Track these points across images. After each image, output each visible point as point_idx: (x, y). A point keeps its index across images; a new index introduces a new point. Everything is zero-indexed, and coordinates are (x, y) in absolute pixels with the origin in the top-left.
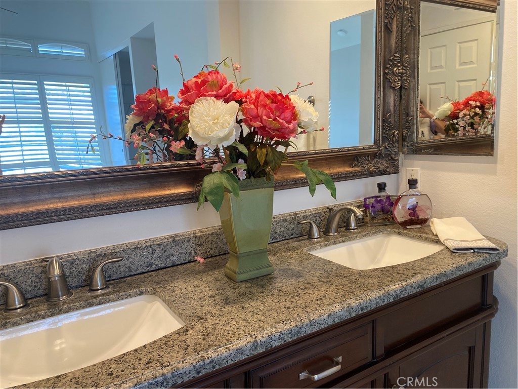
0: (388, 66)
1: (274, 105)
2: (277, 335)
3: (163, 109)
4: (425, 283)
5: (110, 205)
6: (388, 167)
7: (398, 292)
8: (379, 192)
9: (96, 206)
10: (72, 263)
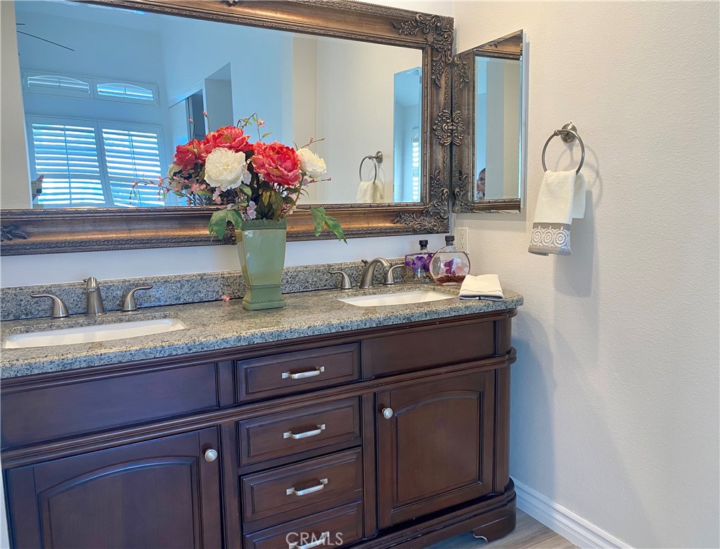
0: (437, 122)
1: (277, 156)
2: (259, 335)
3: (201, 159)
4: (412, 316)
5: (143, 240)
6: (435, 226)
7: (381, 320)
8: (421, 249)
9: (131, 240)
10: (108, 289)
